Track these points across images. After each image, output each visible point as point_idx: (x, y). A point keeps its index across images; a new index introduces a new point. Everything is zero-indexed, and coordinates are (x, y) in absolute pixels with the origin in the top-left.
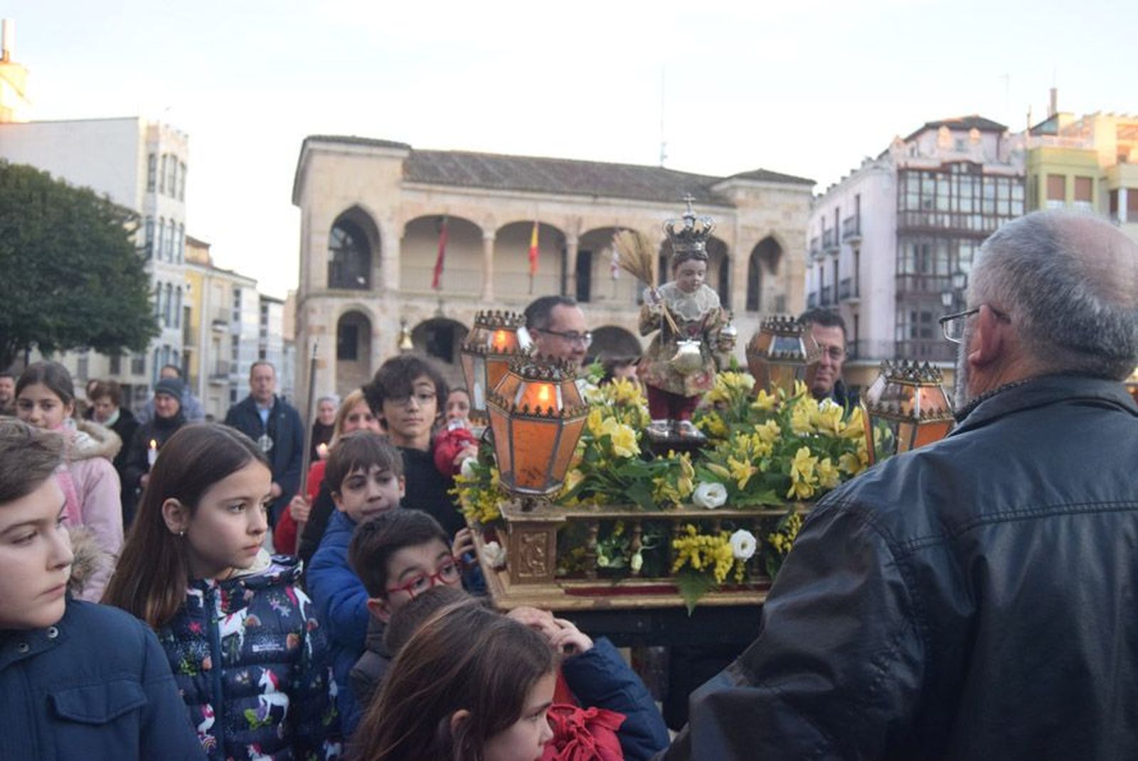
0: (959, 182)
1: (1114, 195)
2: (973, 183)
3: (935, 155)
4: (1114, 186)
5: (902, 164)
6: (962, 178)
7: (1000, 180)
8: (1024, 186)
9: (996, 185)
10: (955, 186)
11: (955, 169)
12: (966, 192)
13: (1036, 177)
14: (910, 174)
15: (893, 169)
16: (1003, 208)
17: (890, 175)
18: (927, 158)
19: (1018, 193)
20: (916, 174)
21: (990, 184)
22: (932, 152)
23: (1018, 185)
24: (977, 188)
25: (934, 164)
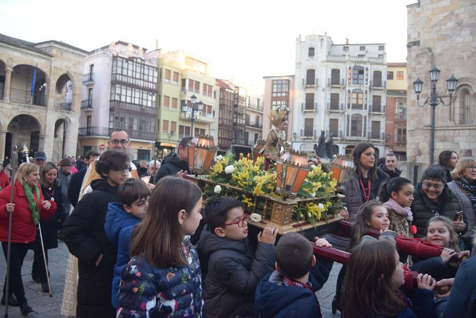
0: (136, 66)
1: (184, 81)
2: (141, 67)
3: (126, 54)
4: (184, 78)
5: (115, 54)
6: (137, 64)
7: (150, 68)
8: (158, 72)
9: (149, 69)
10: (134, 67)
11: (135, 60)
12: (138, 70)
13: (161, 69)
14: (119, 59)
15: (111, 56)
16: (151, 79)
17: (110, 58)
18: (124, 54)
19: (156, 74)
20: (121, 59)
21: (147, 69)
22: (126, 52)
23: (156, 71)
24: (142, 69)
25: (127, 57)
